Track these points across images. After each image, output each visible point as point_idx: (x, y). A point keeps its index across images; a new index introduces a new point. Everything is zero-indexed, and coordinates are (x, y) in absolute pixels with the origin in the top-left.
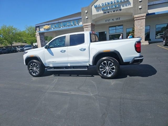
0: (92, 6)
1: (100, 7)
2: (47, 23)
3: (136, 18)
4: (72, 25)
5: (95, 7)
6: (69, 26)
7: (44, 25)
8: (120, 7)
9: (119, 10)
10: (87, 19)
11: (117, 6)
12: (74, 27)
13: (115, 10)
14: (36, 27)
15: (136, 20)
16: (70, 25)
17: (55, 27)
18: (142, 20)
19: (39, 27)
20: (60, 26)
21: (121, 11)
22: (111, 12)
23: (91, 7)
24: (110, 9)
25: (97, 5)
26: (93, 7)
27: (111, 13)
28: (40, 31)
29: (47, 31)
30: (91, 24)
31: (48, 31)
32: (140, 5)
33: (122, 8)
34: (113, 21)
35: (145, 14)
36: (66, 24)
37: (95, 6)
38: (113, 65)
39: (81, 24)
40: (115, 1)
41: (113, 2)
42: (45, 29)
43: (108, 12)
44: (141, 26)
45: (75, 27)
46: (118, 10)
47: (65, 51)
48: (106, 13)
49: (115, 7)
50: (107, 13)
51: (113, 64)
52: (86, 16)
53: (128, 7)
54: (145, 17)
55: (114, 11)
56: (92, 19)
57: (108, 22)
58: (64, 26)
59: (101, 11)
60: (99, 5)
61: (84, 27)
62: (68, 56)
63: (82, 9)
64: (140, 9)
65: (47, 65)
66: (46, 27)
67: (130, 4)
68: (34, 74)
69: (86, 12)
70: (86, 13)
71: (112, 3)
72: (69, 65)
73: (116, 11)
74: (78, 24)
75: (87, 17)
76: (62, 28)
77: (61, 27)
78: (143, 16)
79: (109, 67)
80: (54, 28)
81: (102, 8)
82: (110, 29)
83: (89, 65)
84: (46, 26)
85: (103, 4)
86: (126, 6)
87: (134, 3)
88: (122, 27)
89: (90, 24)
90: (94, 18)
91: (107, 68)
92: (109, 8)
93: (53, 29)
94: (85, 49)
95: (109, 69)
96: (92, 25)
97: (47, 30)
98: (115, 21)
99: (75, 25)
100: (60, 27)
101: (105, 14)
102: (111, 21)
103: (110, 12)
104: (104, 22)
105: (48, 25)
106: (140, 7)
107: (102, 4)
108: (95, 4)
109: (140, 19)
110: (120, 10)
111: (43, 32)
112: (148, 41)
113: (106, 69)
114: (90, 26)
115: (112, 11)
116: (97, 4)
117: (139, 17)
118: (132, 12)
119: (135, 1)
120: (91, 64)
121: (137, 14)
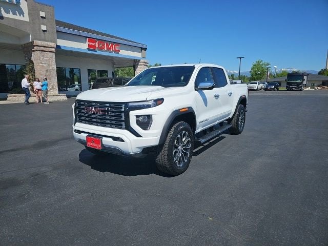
3: (39, 46)
18: (50, 54)
21: (4, 22)
32: (44, 24)
33: (4, 14)
35: (54, 45)
44: (49, 65)
54: (54, 50)
64: (44, 31)
78: (52, 48)
83: (229, 118)
86: (14, 13)
87: (30, 14)
106: (44, 28)
109: (44, 50)
110: (1, 18)
112: (65, 94)
117: (44, 47)
118: (28, 32)
119: (33, 12)
120: (231, 116)
121: (40, 40)
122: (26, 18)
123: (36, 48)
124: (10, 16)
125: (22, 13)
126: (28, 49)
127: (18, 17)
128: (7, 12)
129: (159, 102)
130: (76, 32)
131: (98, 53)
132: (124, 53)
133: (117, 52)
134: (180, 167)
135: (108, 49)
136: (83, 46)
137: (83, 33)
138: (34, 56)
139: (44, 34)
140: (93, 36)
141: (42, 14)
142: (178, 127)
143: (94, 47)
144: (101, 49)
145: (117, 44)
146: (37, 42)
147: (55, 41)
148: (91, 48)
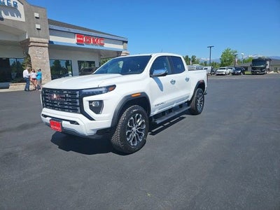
3: (34, 42)
18: (43, 48)
21: (3, 23)
32: (38, 24)
33: (4, 16)
35: (47, 41)
44: (44, 58)
47: (174, 81)
54: (47, 45)
64: (38, 29)
78: (45, 43)
86: (13, 15)
87: (26, 15)
106: (38, 26)
110: (1, 19)
117: (39, 43)
118: (25, 30)
119: (28, 13)
120: (189, 99)
121: (35, 37)
122: (23, 19)
123: (31, 44)
124: (9, 17)
125: (19, 14)
126: (25, 45)
127: (16, 18)
128: (7, 14)
129: (111, 88)
130: (67, 29)
131: (86, 46)
132: (108, 46)
133: (102, 45)
134: (134, 146)
135: (94, 43)
136: (73, 41)
137: (72, 30)
138: (31, 51)
139: (39, 32)
140: (81, 32)
141: (37, 15)
142: (131, 110)
143: (82, 41)
144: (88, 43)
145: (102, 38)
146: (32, 39)
147: (48, 38)
148: (79, 42)
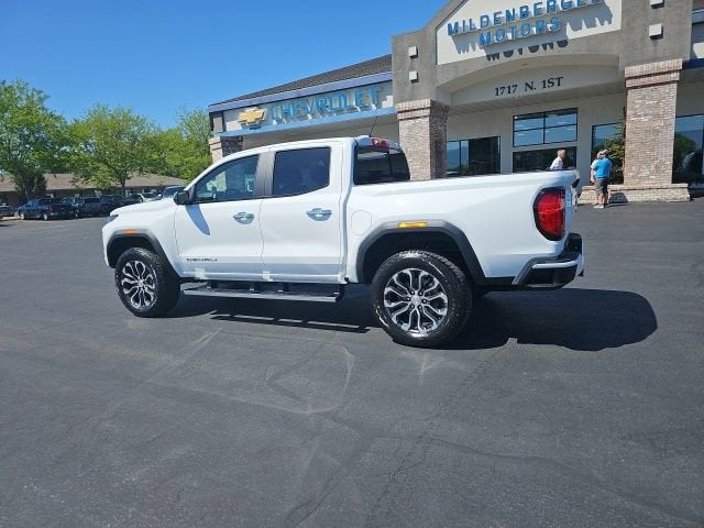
0: (437, 29)
1: (472, 30)
2: (256, 101)
3: (636, 77)
4: (352, 109)
5: (453, 32)
6: (339, 111)
7: (242, 108)
8: (560, 29)
9: (556, 45)
10: (413, 81)
11: (549, 26)
12: (360, 114)
13: (540, 42)
14: (212, 115)
15: (636, 87)
16: (343, 105)
17: (286, 114)
19: (221, 114)
20: (303, 113)
21: (566, 51)
22: (521, 51)
23: (432, 31)
24: (515, 40)
25: (461, 25)
26: (443, 32)
27: (521, 57)
28: (225, 130)
29: (252, 131)
30: (432, 103)
31: (258, 131)
32: (655, 22)
33: (571, 34)
34: (529, 92)
35: (678, 63)
36: (328, 104)
37: (449, 26)
38: (439, 290)
39: (388, 103)
40: (539, 7)
41: (531, 9)
42: (243, 123)
43: (509, 54)
44: (658, 116)
45: (366, 114)
46: (552, 46)
47: (251, 217)
48: (496, 56)
49: (539, 30)
50: (502, 55)
51: (437, 282)
52: (412, 69)
53: (600, 29)
54: (675, 76)
55: (534, 49)
56: (436, 85)
57: (506, 95)
58: (322, 111)
59: (477, 47)
60: (467, 24)
61: (400, 116)
62: (263, 239)
63: (396, 40)
64: (654, 38)
65: (185, 273)
66: (251, 115)
67: (606, 16)
68: (137, 306)
69: (412, 51)
70: (412, 57)
71: (524, 15)
72: (267, 277)
73: (541, 47)
74: (379, 105)
75: (413, 76)
76: (310, 121)
77: (310, 116)
78: (669, 72)
79: (423, 297)
80: (279, 121)
81: (482, 36)
82: (519, 125)
83: (346, 279)
84: (248, 110)
85: (485, 19)
86: (591, 25)
87: (625, 12)
88: (572, 118)
89: (427, 102)
90: (442, 79)
91: (416, 299)
92: (510, 36)
93: (275, 122)
94: (327, 214)
95: (423, 305)
96: (434, 107)
97: (254, 126)
98: (539, 90)
99: (365, 108)
100: (305, 117)
101: (493, 62)
102: (521, 92)
103: (516, 52)
104: (488, 96)
105: (258, 106)
106: (655, 30)
107: (482, 18)
108: (452, 21)
109: (651, 82)
110: (563, 44)
111: (238, 137)
112: (686, 185)
113: (409, 303)
114: (427, 112)
115: (526, 51)
116: (459, 18)
117: (650, 75)
118: (615, 53)
119: (633, 5)
121: (642, 62)
123: (629, 83)
124: (585, 32)
128: (576, 28)
139: (655, 45)
146: (631, 71)
